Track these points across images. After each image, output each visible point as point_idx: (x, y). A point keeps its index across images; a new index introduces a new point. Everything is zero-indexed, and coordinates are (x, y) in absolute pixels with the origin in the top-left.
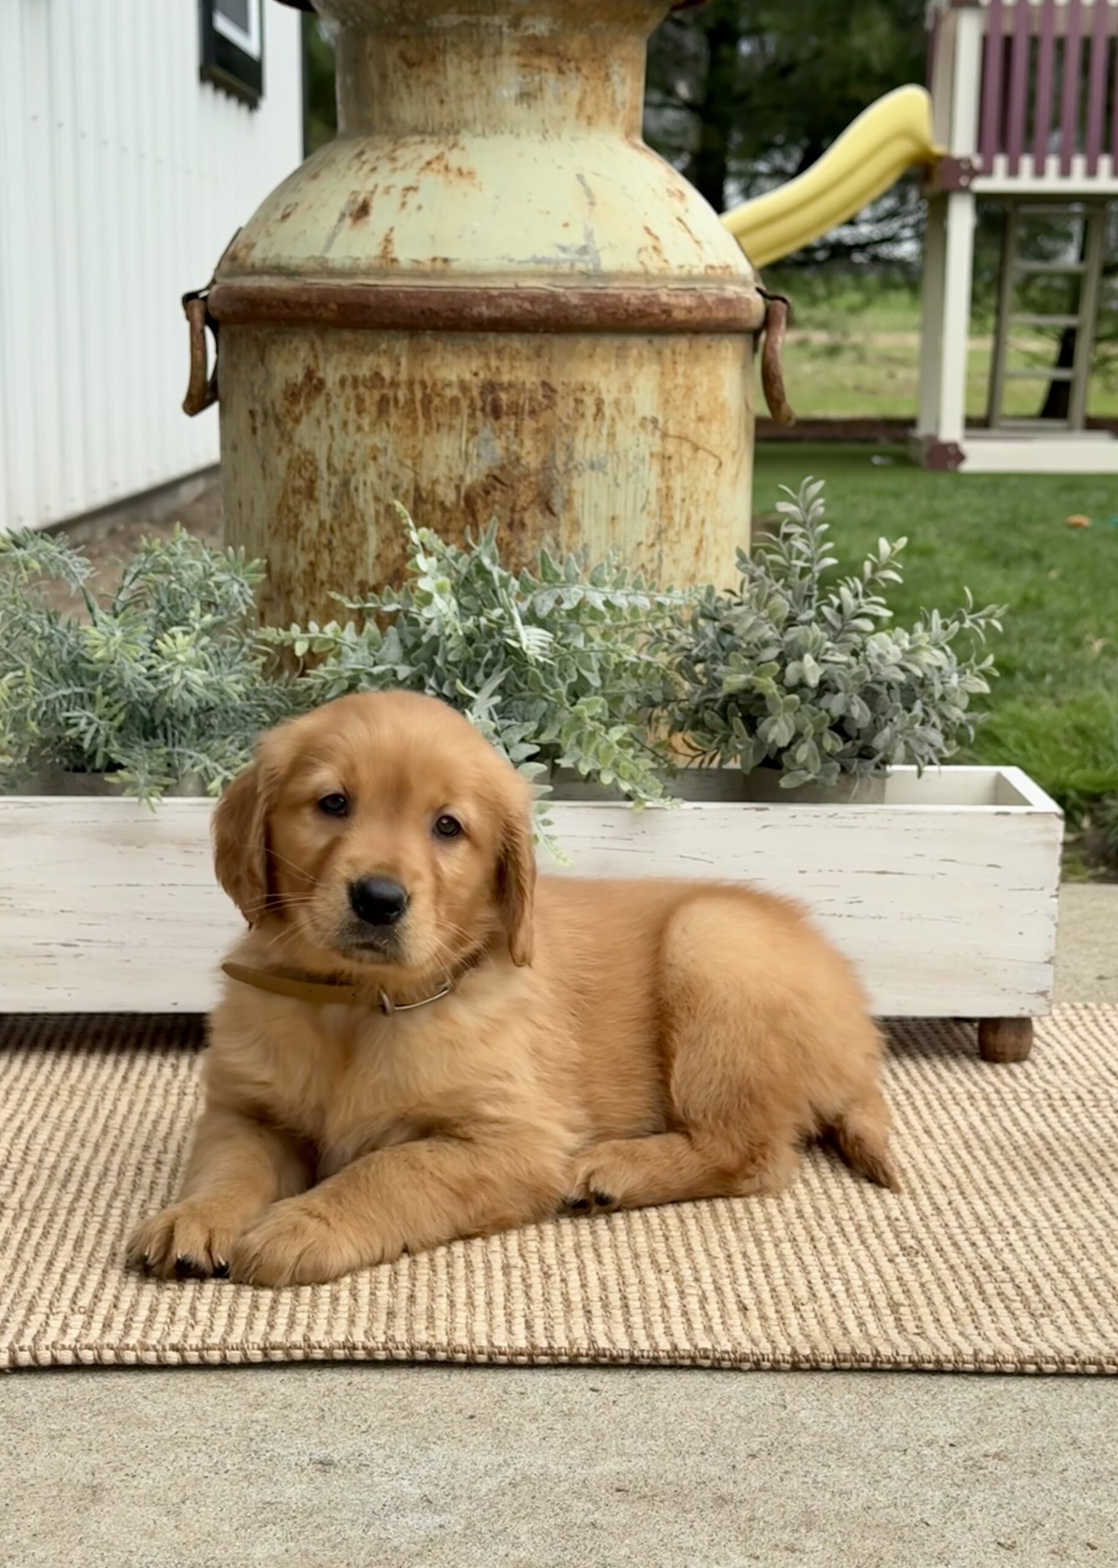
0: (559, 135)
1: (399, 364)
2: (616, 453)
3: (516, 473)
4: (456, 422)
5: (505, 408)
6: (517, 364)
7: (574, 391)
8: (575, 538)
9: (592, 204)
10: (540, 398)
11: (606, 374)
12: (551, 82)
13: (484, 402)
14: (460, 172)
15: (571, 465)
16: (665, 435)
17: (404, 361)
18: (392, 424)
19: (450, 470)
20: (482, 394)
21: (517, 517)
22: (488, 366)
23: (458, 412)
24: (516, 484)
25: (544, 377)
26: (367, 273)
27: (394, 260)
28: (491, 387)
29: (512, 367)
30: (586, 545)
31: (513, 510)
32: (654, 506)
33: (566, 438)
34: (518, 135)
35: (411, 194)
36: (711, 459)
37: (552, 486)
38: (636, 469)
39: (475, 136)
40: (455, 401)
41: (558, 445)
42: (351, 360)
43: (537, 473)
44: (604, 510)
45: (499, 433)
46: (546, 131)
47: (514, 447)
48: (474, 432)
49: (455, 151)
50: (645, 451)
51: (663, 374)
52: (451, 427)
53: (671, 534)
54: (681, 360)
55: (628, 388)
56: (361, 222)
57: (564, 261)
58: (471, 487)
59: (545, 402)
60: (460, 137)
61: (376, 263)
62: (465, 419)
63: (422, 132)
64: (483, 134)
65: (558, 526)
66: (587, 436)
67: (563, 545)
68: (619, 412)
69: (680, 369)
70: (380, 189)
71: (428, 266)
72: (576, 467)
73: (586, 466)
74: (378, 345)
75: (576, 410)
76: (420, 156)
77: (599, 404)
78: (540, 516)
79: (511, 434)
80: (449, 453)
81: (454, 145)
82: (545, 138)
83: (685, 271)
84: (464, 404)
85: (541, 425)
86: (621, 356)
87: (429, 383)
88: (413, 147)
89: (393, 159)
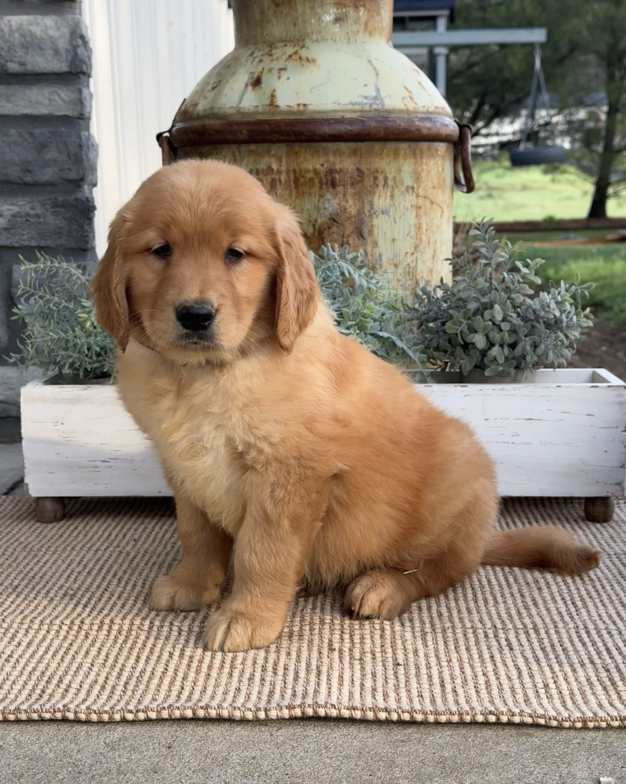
0: (356, 40)
1: (281, 161)
2: (394, 205)
3: (344, 217)
4: (313, 191)
5: (338, 183)
6: (344, 159)
7: (373, 173)
8: (375, 251)
9: (377, 74)
10: (356, 176)
11: (389, 164)
12: (351, 12)
13: (327, 180)
14: (308, 60)
15: (372, 212)
16: (418, 196)
17: (284, 160)
18: (278, 194)
19: (310, 216)
20: (326, 175)
21: (345, 240)
22: (328, 161)
23: (313, 185)
24: (345, 223)
25: (358, 166)
26: (262, 113)
27: (277, 106)
28: (331, 171)
29: (341, 161)
30: (380, 255)
31: (343, 237)
32: (413, 233)
33: (370, 198)
34: (335, 41)
35: (282, 72)
36: (439, 209)
37: (363, 223)
38: (404, 214)
39: (313, 41)
40: (311, 180)
41: (366, 201)
42: (255, 160)
43: (355, 217)
44: (389, 236)
45: (335, 195)
46: (350, 39)
47: (344, 203)
48: (321, 196)
49: (304, 49)
50: (408, 204)
51: (416, 163)
52: (310, 194)
53: (421, 248)
54: (425, 156)
55: (400, 171)
56: (257, 88)
57: (367, 104)
58: (320, 226)
59: (359, 178)
60: (305, 43)
61: (268, 108)
62: (317, 189)
63: (285, 41)
64: (317, 40)
65: (366, 245)
66: (380, 197)
67: (369, 255)
68: (395, 183)
69: (424, 161)
70: (265, 70)
71: (296, 108)
72: (375, 213)
73: (380, 212)
74: (269, 152)
75: (374, 183)
76: (285, 53)
77: (386, 179)
78: (357, 239)
79: (341, 196)
80: (309, 207)
81: (303, 47)
82: (349, 42)
83: (425, 109)
84: (317, 181)
85: (356, 191)
86: (396, 153)
87: (298, 171)
88: (281, 49)
89: (271, 55)
